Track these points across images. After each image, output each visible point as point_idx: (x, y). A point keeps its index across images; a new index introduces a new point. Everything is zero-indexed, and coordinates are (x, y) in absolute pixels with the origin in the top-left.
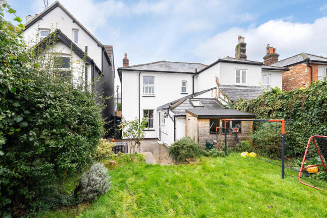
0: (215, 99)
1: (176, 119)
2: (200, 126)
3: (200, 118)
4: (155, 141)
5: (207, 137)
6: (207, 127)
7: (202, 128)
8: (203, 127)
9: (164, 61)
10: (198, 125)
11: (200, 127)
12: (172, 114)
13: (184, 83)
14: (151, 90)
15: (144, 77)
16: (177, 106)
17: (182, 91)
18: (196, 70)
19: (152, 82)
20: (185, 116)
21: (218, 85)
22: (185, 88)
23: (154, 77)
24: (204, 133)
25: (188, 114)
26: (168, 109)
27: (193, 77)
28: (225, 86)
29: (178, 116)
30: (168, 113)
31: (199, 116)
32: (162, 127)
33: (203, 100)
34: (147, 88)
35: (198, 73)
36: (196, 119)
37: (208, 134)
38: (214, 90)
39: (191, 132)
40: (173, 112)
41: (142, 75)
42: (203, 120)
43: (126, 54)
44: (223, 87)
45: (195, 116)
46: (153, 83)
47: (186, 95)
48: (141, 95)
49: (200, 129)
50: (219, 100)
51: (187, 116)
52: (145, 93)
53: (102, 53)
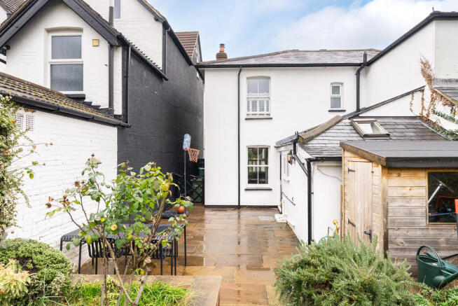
0: (421, 117)
1: (314, 167)
2: (392, 193)
3: (392, 166)
4: (270, 212)
5: (419, 233)
6: (420, 198)
7: (399, 203)
8: (404, 197)
9: (293, 51)
10: (384, 192)
11: (393, 199)
12: (303, 155)
13: (336, 89)
14: (264, 105)
15: (248, 78)
16: (318, 135)
17: (332, 107)
18: (365, 56)
19: (266, 89)
20: (339, 159)
21: (430, 79)
22: (340, 98)
23: (269, 78)
24: (408, 219)
25: (347, 156)
26: (295, 142)
27: (358, 74)
28: (450, 81)
29: (317, 160)
30: (295, 153)
31: (388, 159)
32: (284, 185)
33: (386, 120)
34: (254, 103)
35: (369, 64)
36: (378, 170)
37: (424, 221)
38: (418, 95)
39: (359, 209)
40: (307, 149)
41: (246, 74)
42: (403, 174)
43: (222, 45)
44: (445, 86)
45: (372, 159)
46: (268, 92)
47: (341, 114)
48: (243, 116)
49: (392, 206)
50: (433, 118)
51: (345, 161)
52: (251, 112)
53: (164, 34)
